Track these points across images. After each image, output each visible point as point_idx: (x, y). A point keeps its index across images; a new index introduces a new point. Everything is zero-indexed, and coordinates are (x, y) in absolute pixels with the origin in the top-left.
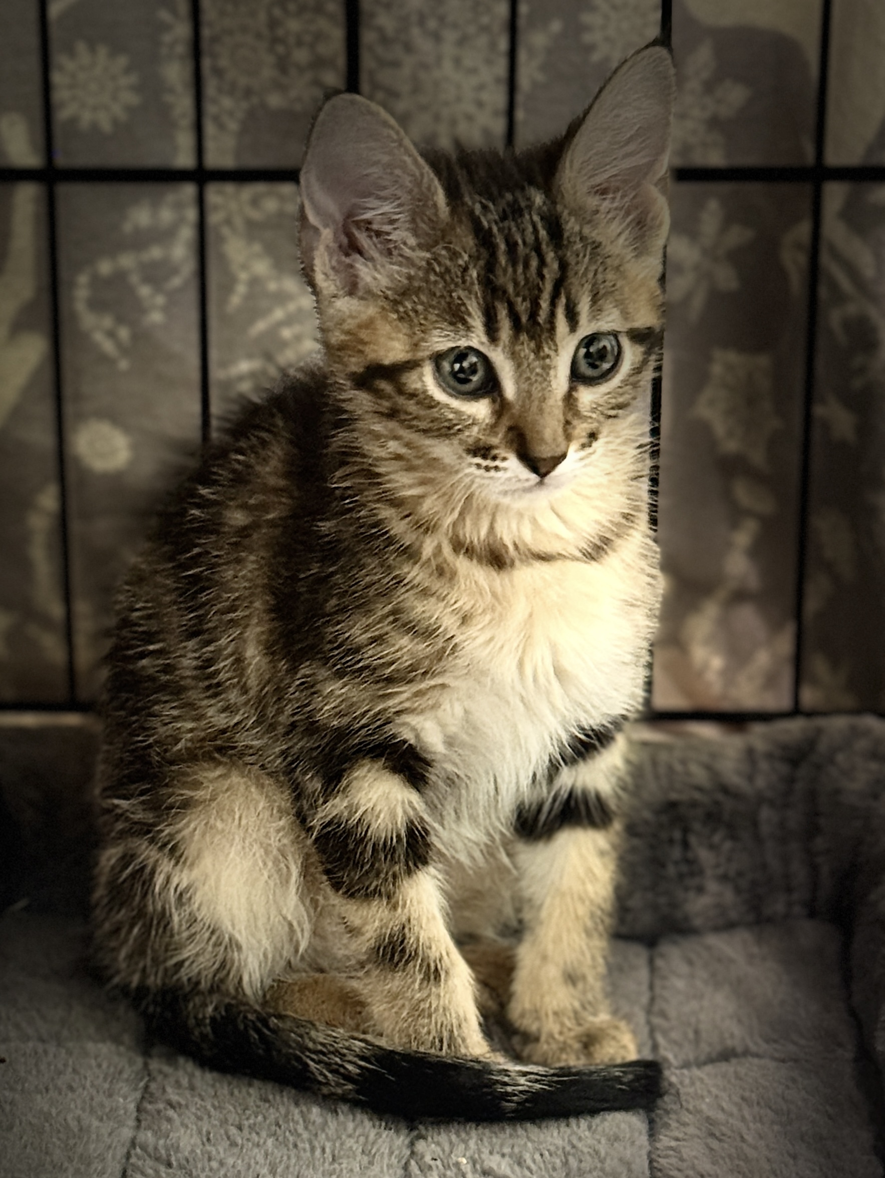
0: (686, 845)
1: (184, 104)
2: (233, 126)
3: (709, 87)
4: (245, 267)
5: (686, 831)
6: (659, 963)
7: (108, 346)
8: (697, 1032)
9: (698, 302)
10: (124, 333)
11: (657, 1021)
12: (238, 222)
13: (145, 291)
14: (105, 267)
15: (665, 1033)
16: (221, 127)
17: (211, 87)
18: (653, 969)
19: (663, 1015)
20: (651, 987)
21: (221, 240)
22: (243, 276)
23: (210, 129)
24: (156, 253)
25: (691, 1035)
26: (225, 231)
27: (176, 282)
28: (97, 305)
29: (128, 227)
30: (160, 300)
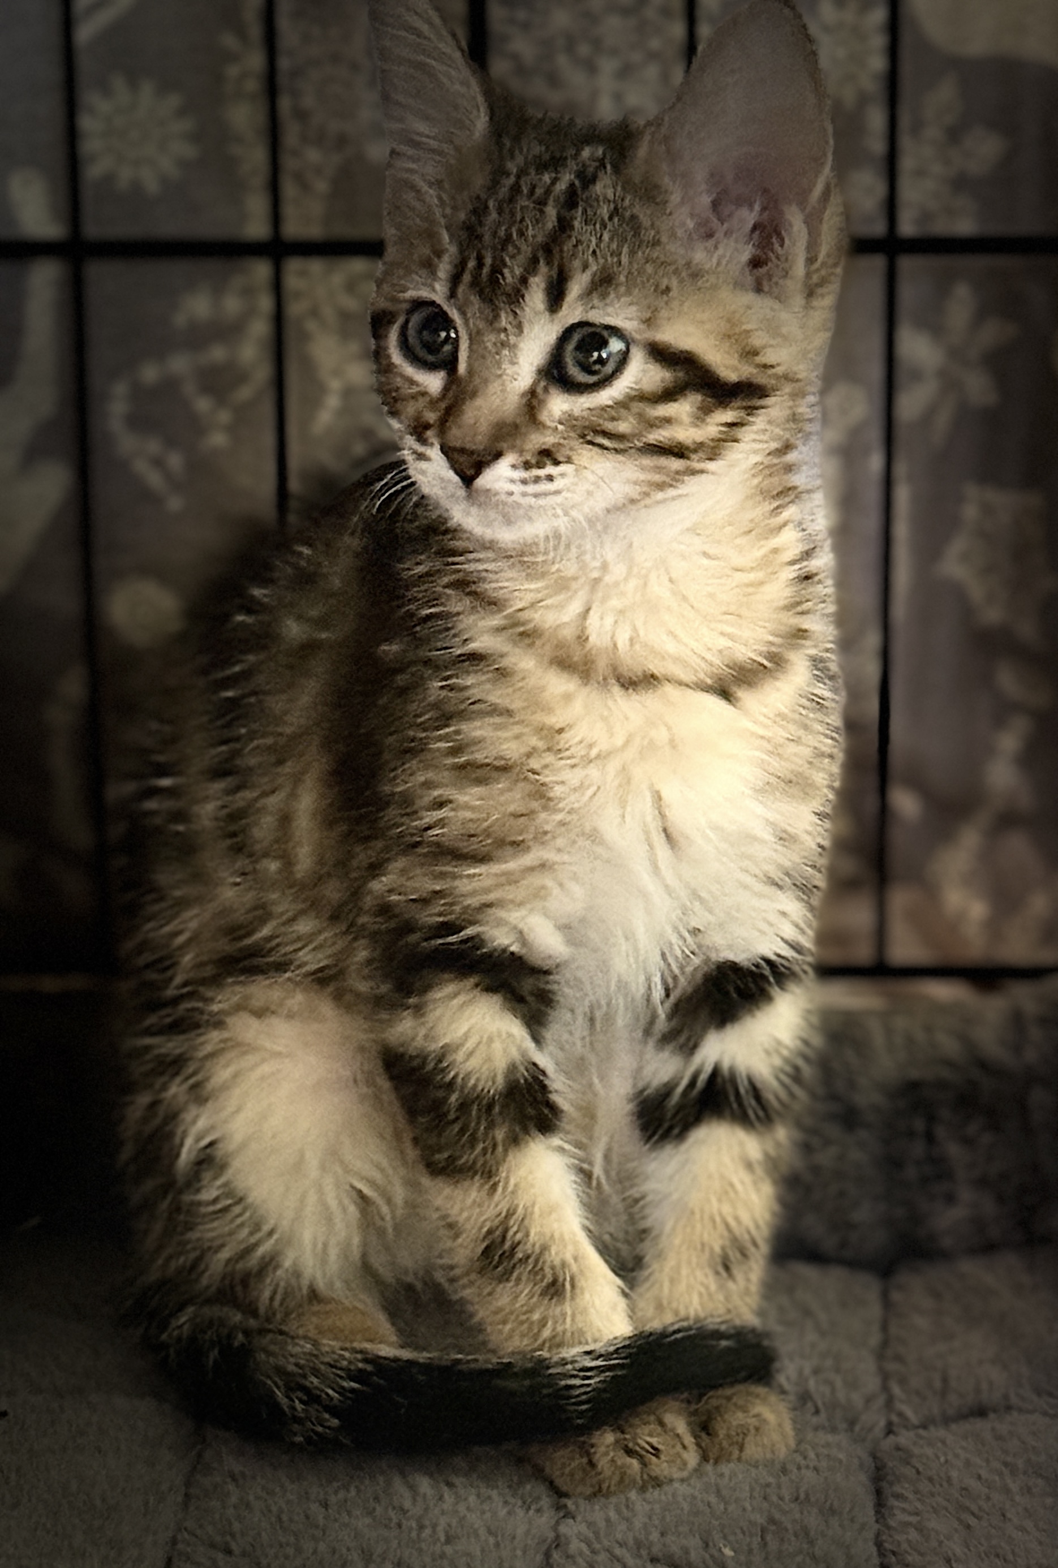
0: (930, 1138)
1: (256, 157)
2: (322, 186)
3: (954, 135)
4: (337, 373)
5: (931, 1119)
6: (896, 1296)
7: (154, 479)
8: (945, 1380)
9: (943, 420)
10: (175, 461)
11: (892, 1366)
12: (328, 312)
13: (203, 404)
14: (150, 373)
15: (903, 1381)
16: (304, 186)
17: (291, 136)
18: (887, 1303)
19: (899, 1358)
20: (884, 1328)
21: (305, 337)
22: (335, 385)
23: (289, 189)
24: (218, 353)
25: (938, 1384)
26: (311, 326)
27: (244, 393)
28: (139, 422)
29: (180, 320)
30: (224, 417)
